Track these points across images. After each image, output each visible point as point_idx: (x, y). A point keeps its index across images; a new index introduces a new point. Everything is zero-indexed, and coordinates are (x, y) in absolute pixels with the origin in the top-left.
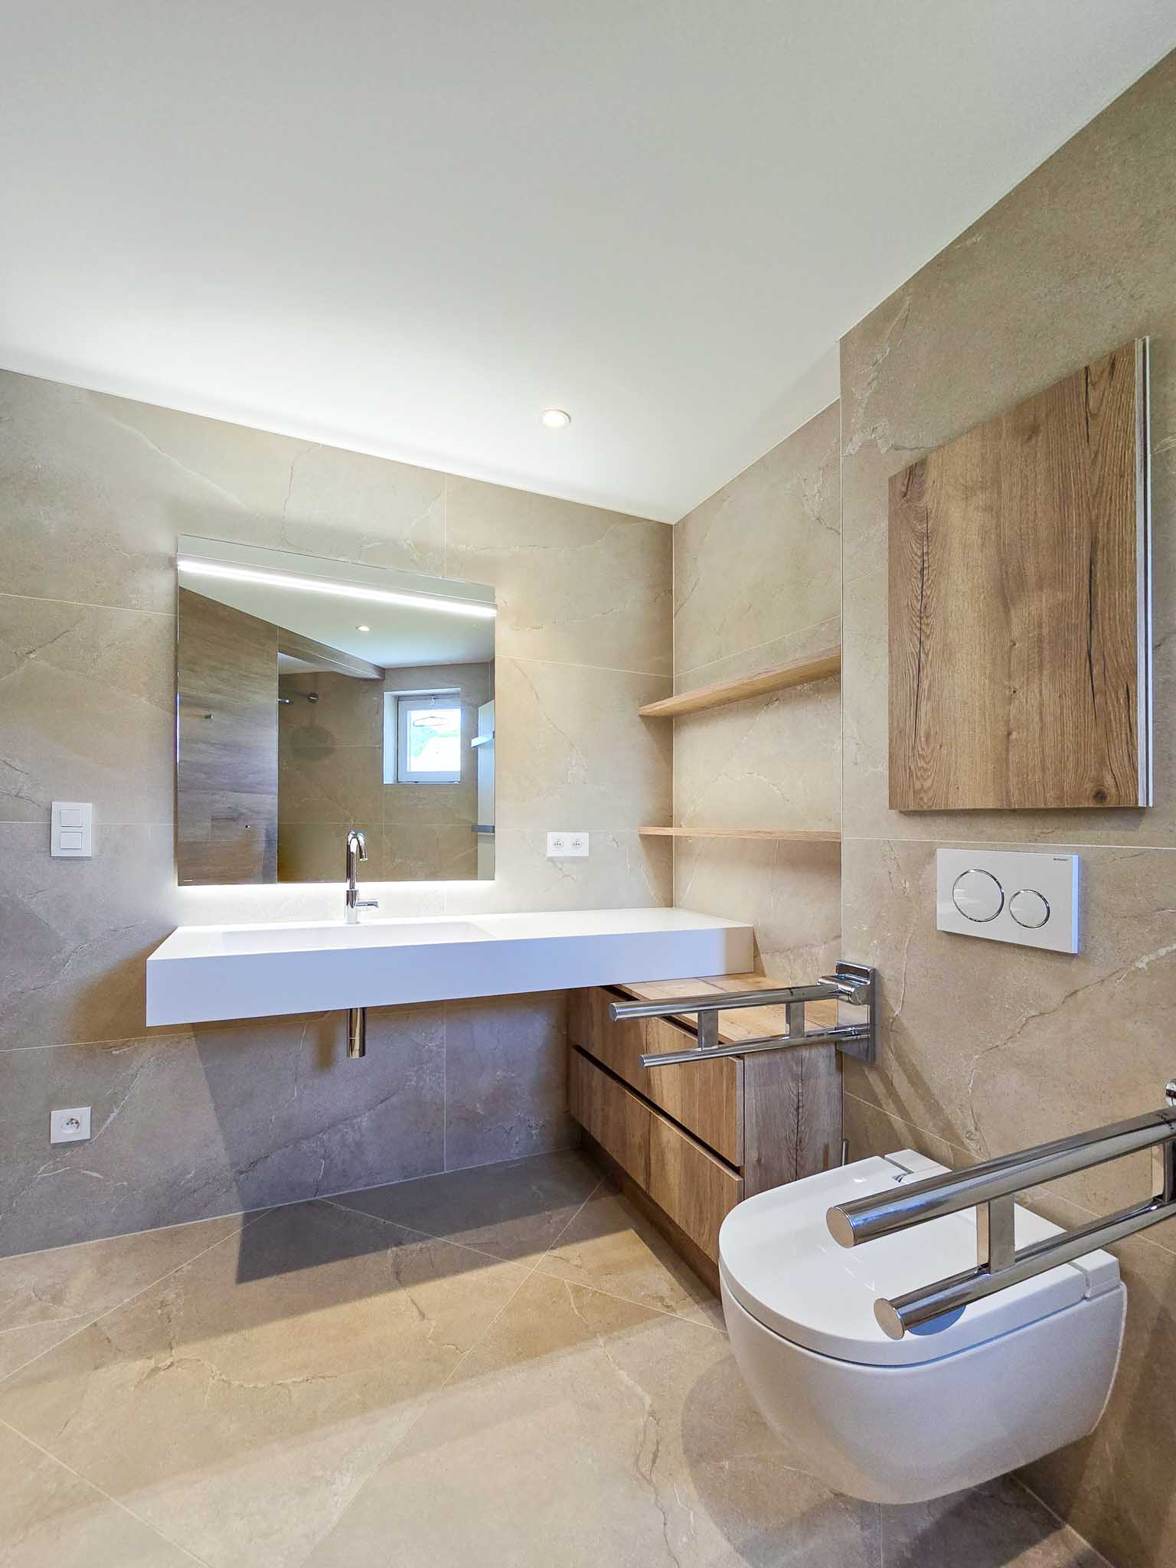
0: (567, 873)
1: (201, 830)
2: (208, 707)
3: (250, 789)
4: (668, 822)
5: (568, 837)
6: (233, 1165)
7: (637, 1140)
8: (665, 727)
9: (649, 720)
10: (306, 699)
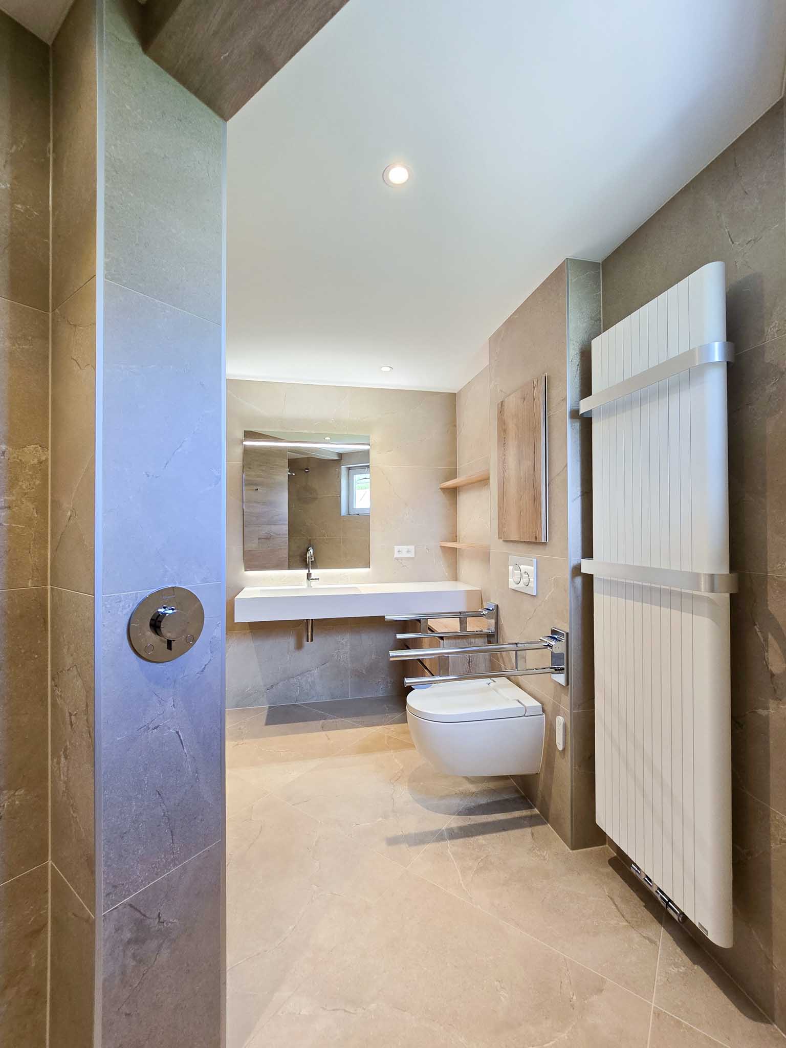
0: (404, 565)
1: (253, 545)
2: (256, 485)
3: (274, 523)
4: (455, 539)
5: (404, 548)
6: (265, 686)
8: (453, 493)
9: (444, 490)
10: (304, 472)
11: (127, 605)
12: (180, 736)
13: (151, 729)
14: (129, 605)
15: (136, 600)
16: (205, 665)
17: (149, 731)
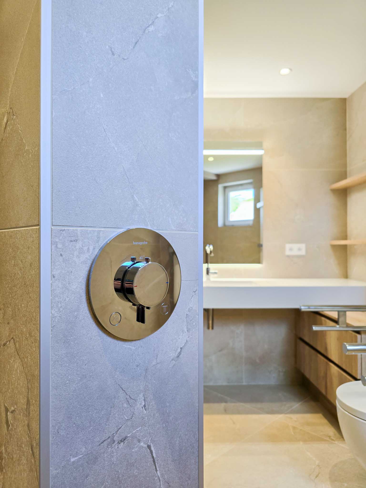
0: (295, 262)
4: (345, 237)
5: (295, 246)
7: (322, 374)
8: (343, 193)
9: (334, 191)
11: (85, 248)
12: (151, 452)
13: (116, 442)
14: (88, 248)
15: (98, 242)
16: (181, 348)
17: (113, 445)
